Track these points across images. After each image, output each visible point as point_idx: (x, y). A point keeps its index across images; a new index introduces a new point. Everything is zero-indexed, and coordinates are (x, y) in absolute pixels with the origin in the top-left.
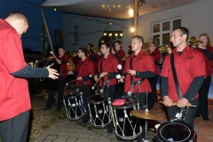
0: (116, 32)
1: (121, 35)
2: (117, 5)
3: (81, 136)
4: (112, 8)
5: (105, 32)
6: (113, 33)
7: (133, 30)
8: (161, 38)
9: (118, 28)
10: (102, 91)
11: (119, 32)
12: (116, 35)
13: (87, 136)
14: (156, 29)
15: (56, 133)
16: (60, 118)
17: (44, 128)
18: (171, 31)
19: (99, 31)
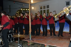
1: (28, 10)
5: (22, 8)
9: (27, 7)
12: (26, 10)
14: (41, 8)
18: (46, 9)
19: (19, 8)
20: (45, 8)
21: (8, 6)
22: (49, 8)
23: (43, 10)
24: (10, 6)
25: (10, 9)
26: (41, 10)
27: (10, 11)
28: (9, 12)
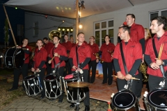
0: (68, 28)
1: (72, 30)
2: (68, 8)
3: (36, 107)
4: (64, 9)
5: (59, 27)
6: (66, 28)
7: (80, 27)
8: (101, 33)
10: (54, 72)
11: (70, 28)
12: (68, 30)
13: (41, 107)
14: (97, 27)
15: (16, 107)
16: (20, 96)
17: (5, 104)
18: (107, 28)
19: (55, 27)
20: (105, 27)
22: (113, 26)
23: (101, 30)
24: (37, 24)
25: (36, 28)
26: (97, 30)
27: (37, 34)
28: (34, 34)
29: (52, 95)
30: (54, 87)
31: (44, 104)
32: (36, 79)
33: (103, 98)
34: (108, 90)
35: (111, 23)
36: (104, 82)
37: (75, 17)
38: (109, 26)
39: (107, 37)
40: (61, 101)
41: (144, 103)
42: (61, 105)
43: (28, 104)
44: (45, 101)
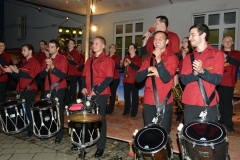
0: (75, 29)
1: (80, 33)
3: (18, 151)
5: (60, 27)
6: (71, 30)
7: (94, 29)
8: (123, 40)
9: (78, 25)
11: (78, 30)
12: (74, 32)
13: (26, 151)
14: (119, 31)
18: (134, 34)
19: (54, 26)
20: (131, 31)
21: (20, 19)
22: (142, 30)
23: (124, 35)
24: (24, 19)
25: (24, 27)
26: (119, 35)
27: (24, 35)
28: (19, 36)
29: (44, 131)
30: (47, 119)
31: (32, 145)
32: (20, 107)
33: (123, 137)
34: (131, 125)
35: (140, 27)
36: (126, 113)
37: (85, 13)
38: (137, 31)
39: (131, 46)
40: (59, 142)
41: (178, 140)
42: (59, 147)
43: (5, 146)
44: (33, 142)
